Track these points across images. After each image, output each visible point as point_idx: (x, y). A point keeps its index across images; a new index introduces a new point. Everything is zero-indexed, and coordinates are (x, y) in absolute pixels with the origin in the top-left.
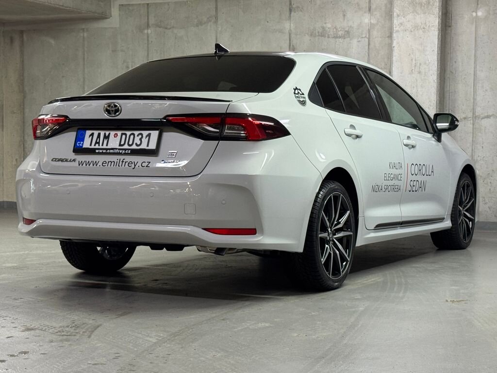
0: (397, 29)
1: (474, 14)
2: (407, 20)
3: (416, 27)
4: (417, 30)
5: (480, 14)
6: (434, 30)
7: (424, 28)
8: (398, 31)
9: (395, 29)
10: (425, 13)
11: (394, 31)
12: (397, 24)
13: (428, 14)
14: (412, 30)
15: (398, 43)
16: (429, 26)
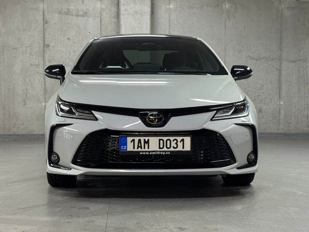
0: (123, 12)
1: (168, 6)
2: (130, 8)
3: (136, 12)
4: (137, 14)
5: (171, 6)
6: (147, 15)
7: (141, 13)
8: (123, 14)
9: (122, 13)
10: (141, 4)
11: (122, 14)
12: (123, 9)
13: (143, 5)
14: (133, 14)
15: (124, 22)
16: (144, 12)
